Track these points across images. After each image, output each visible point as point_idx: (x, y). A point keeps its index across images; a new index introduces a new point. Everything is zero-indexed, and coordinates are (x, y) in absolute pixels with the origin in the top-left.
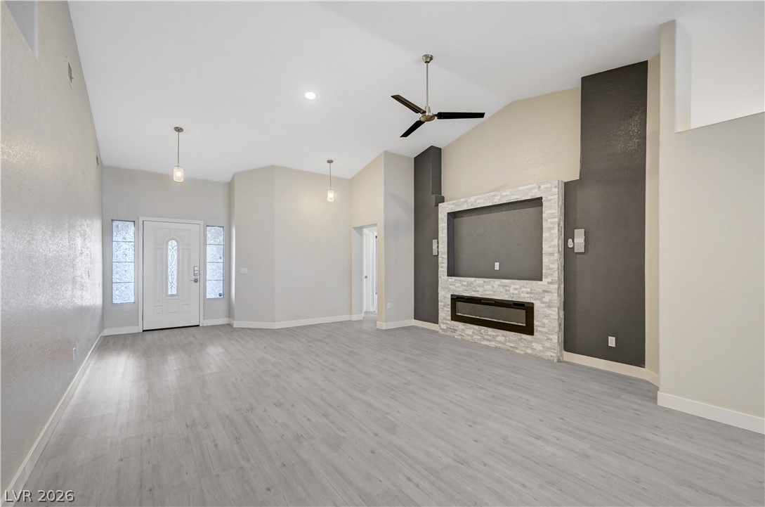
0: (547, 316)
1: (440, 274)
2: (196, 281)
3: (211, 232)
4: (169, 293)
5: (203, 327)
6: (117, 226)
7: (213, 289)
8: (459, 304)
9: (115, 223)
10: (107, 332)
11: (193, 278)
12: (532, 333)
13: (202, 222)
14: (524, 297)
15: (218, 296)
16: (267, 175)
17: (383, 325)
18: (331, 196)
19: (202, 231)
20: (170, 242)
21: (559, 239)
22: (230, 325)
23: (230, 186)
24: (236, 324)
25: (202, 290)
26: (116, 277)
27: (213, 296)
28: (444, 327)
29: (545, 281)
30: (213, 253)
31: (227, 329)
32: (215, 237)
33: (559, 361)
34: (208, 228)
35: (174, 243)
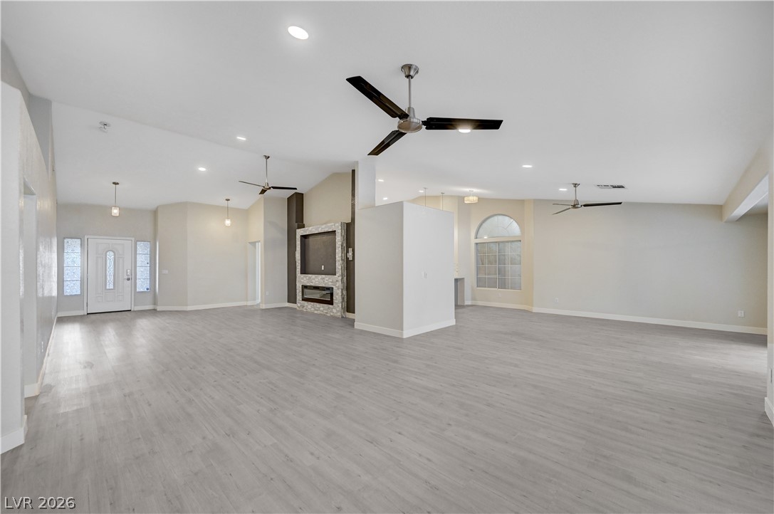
0: (338, 294)
1: (297, 272)
2: (128, 279)
3: (140, 246)
4: (108, 288)
5: (134, 311)
6: (68, 242)
7: (142, 285)
8: (306, 290)
9: (66, 241)
10: (61, 314)
11: (126, 277)
12: (332, 304)
13: (133, 239)
14: (330, 285)
15: (146, 290)
16: (182, 208)
17: (263, 306)
18: (228, 222)
19: (133, 245)
20: (108, 253)
21: (342, 253)
22: (155, 310)
23: (155, 213)
24: (159, 308)
25: (133, 286)
26: (66, 278)
27: (142, 290)
28: (299, 305)
29: (337, 275)
30: (143, 259)
31: (154, 312)
32: (143, 250)
33: (342, 317)
34: (138, 243)
35: (112, 253)
